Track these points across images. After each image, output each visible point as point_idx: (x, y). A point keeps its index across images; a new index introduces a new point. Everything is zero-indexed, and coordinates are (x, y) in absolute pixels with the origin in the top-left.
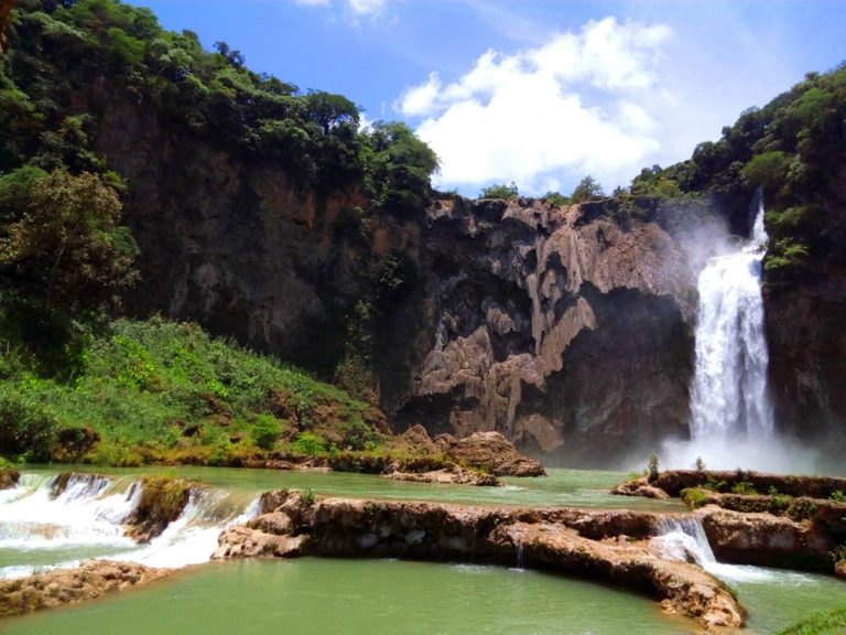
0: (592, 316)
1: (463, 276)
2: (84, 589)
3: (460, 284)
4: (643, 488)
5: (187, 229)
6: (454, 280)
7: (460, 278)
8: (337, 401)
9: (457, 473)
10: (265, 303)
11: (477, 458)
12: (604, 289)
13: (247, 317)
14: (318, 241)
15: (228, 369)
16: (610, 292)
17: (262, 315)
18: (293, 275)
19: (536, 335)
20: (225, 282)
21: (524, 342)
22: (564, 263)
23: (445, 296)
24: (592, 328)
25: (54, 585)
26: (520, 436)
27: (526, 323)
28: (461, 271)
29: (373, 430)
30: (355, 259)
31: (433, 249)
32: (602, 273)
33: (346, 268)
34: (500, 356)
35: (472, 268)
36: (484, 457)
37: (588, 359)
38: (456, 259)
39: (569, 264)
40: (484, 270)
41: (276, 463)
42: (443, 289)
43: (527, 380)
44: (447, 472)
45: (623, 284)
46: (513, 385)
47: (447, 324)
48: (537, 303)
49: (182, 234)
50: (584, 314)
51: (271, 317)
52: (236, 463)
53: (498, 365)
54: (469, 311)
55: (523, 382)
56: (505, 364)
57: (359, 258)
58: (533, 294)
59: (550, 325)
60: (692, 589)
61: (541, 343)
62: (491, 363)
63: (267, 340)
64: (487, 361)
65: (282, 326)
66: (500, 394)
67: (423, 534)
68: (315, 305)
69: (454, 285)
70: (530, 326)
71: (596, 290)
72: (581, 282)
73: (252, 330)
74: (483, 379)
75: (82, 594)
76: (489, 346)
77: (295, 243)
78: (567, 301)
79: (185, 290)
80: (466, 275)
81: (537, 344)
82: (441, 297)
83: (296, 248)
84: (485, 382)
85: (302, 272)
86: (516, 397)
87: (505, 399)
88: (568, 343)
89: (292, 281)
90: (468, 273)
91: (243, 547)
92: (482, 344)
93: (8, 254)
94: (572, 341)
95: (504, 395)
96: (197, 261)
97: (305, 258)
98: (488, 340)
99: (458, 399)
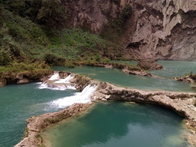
0: (181, 20)
1: (145, 9)
2: (75, 111)
3: (144, 12)
4: (188, 79)
5: (75, 4)
6: (142, 11)
7: (144, 10)
8: (112, 46)
9: (141, 71)
10: (95, 21)
11: (146, 65)
12: (186, 11)
13: (91, 25)
14: (106, 3)
15: (88, 39)
16: (187, 12)
17: (94, 24)
18: (101, 13)
19: (164, 25)
20: (85, 17)
21: (161, 27)
22: (174, 4)
23: (139, 16)
24: (180, 23)
25: (70, 111)
26: (157, 52)
27: (162, 22)
28: (144, 8)
29: (121, 52)
30: (116, 7)
31: (137, 2)
32: (185, 6)
33: (114, 10)
34: (154, 32)
35: (147, 7)
36: (148, 65)
37: (178, 32)
38: (143, 5)
39: (176, 4)
40: (151, 8)
41: (101, 65)
42: (139, 14)
43: (160, 38)
44: (139, 71)
45: (192, 9)
46: (156, 39)
47: (140, 23)
48: (165, 16)
49: (74, 5)
50: (179, 19)
51: (96, 25)
52: (92, 65)
53: (153, 34)
54: (146, 20)
55: (159, 38)
56: (155, 34)
57: (117, 7)
58: (164, 14)
59: (168, 23)
60: (194, 120)
61: (165, 28)
62: (151, 34)
63: (96, 31)
64: (150, 33)
65: (99, 27)
66: (153, 42)
67: (134, 96)
68: (106, 21)
69: (142, 13)
70: (162, 23)
71: (183, 12)
72: (179, 9)
73: (92, 29)
74: (148, 38)
75: (75, 112)
76: (150, 29)
77: (101, 4)
78: (174, 15)
79: (76, 19)
80: (145, 10)
81: (164, 28)
82: (138, 16)
83: (101, 6)
84: (149, 39)
85: (103, 12)
86: (157, 43)
87: (154, 43)
88: (173, 28)
89: (100, 15)
90: (146, 9)
91: (99, 97)
92: (149, 29)
93: (40, 17)
94: (174, 27)
95: (154, 42)
96: (78, 12)
97: (103, 8)
98: (151, 27)
99: (142, 43)
